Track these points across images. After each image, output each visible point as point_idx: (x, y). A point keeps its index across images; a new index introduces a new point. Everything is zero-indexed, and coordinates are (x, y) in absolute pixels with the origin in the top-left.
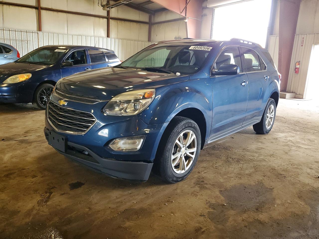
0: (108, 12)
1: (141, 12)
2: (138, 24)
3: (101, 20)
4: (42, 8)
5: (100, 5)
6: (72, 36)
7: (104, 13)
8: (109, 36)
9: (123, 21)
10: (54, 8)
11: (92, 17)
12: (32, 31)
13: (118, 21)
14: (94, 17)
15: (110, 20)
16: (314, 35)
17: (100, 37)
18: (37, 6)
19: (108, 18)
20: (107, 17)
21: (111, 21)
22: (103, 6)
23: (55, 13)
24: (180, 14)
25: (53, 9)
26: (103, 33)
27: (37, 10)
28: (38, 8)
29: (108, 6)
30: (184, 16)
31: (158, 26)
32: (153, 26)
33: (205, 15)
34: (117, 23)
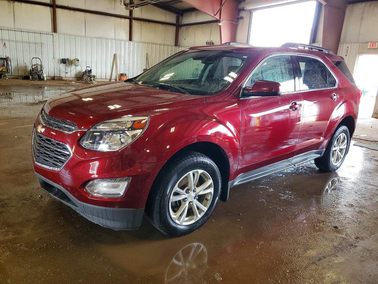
0: (131, 12)
1: (167, 12)
2: (164, 26)
3: (123, 20)
4: (57, 6)
5: (122, 4)
6: (90, 38)
7: (126, 13)
8: (131, 39)
9: (147, 22)
10: (70, 5)
11: (113, 18)
12: (40, 32)
13: (142, 23)
14: (115, 18)
15: (133, 20)
16: (359, 44)
17: (122, 40)
18: (52, 3)
19: (131, 18)
21: (134, 23)
22: (126, 5)
23: (72, 12)
24: (214, 16)
25: (70, 7)
26: (125, 35)
27: (51, 9)
28: (53, 6)
29: (131, 5)
30: (218, 18)
31: (187, 29)
32: (181, 29)
33: (242, 18)
34: (140, 24)
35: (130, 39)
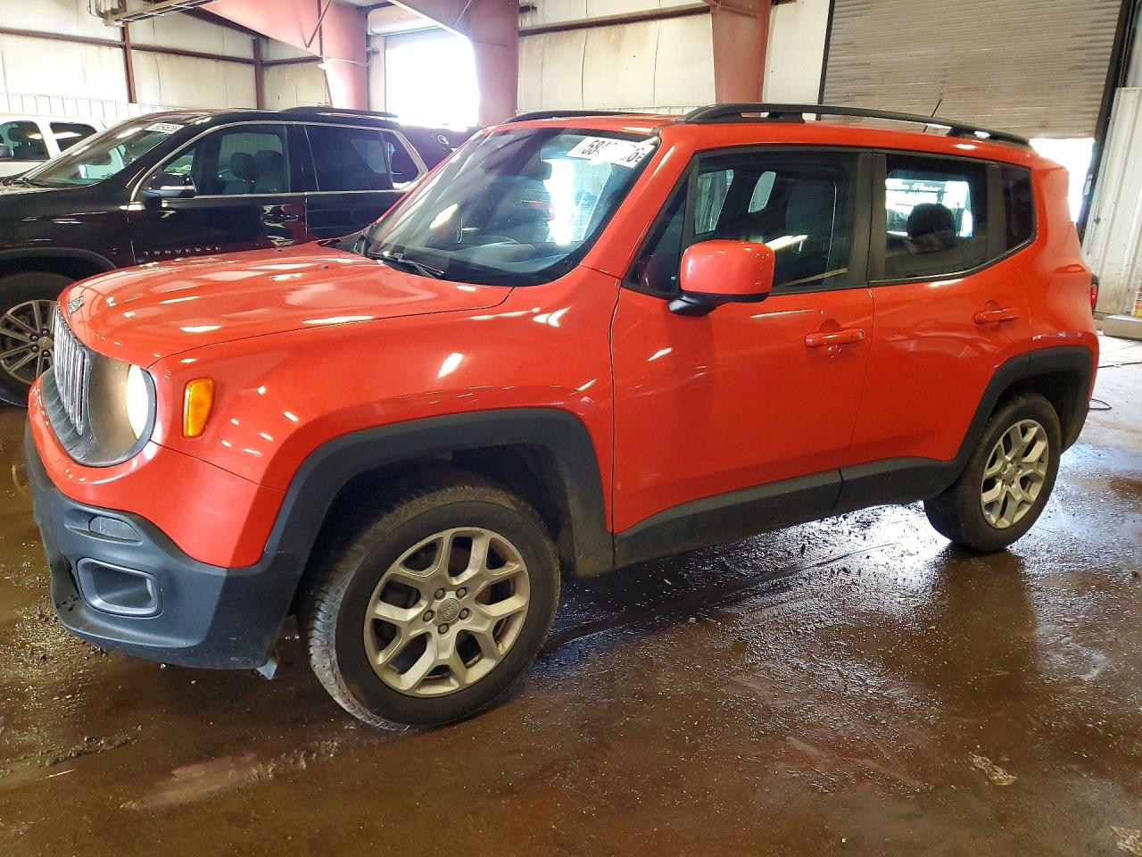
0: (124, 31)
1: (226, 30)
2: (222, 63)
3: (105, 50)
5: (95, 14)
6: (20, 98)
7: (114, 34)
8: (133, 98)
9: (174, 56)
11: (76, 45)
13: (159, 56)
14: (82, 45)
15: (133, 51)
17: (107, 101)
19: (126, 46)
20: (123, 44)
21: (137, 56)
22: (104, 16)
24: (304, 48)
29: (116, 17)
30: (318, 54)
31: (279, 72)
32: (267, 72)
33: (376, 52)
34: (154, 61)
35: (131, 99)
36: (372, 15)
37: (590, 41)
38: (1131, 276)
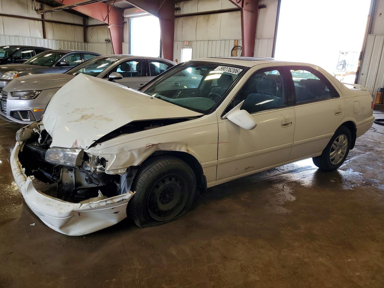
0: (43, 16)
1: (75, 15)
2: (73, 26)
3: (36, 22)
5: (34, 10)
6: (9, 37)
7: (39, 16)
8: (45, 37)
9: (58, 24)
11: (27, 20)
13: (53, 24)
14: (29, 20)
15: (45, 22)
16: (181, 42)
17: (37, 38)
19: (43, 20)
20: (42, 20)
21: (46, 24)
22: (36, 10)
24: (103, 21)
26: (40, 35)
29: (41, 11)
30: (107, 23)
31: (92, 29)
32: (88, 28)
33: (126, 23)
36: (125, 11)
37: (198, 19)
38: (373, 91)
